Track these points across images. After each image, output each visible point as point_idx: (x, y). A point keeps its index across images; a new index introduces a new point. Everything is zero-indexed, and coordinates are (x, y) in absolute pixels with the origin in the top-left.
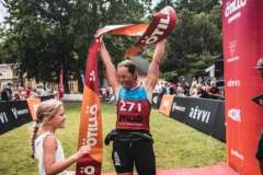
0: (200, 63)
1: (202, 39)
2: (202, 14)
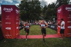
0: (52, 18)
1: (52, 13)
2: (52, 9)
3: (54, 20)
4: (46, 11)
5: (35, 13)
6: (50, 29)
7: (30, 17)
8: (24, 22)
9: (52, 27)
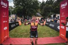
0: (50, 14)
1: (50, 10)
2: (50, 5)
3: (52, 17)
4: (44, 7)
5: (32, 9)
6: (48, 28)
7: (26, 13)
8: (20, 18)
9: (51, 25)
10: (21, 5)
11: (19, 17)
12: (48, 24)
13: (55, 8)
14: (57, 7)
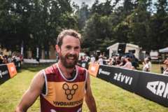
10: (13, 10)
11: (8, 51)
12: (108, 74)
13: (118, 26)
14: (125, 23)
